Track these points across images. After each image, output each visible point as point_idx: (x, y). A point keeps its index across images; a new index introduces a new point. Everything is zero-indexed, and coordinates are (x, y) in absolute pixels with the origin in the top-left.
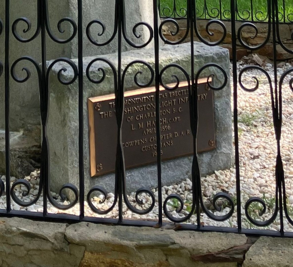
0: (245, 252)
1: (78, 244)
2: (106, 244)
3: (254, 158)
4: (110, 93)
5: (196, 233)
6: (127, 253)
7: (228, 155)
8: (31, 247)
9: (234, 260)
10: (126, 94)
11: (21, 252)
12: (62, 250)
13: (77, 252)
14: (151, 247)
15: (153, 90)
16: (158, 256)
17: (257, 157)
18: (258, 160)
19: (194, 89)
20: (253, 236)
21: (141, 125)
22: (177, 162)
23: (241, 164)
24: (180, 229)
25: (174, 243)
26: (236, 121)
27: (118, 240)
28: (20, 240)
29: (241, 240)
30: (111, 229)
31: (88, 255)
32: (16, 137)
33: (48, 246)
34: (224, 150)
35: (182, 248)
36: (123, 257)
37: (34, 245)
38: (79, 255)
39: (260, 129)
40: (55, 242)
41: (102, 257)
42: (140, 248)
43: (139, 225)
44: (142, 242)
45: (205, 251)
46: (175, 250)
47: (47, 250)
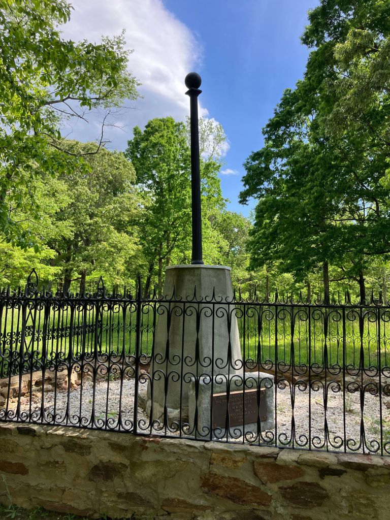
0: (278, 454)
1: (210, 450)
2: (222, 450)
3: (283, 425)
4: (223, 392)
5: (258, 447)
6: (230, 454)
7: (272, 423)
8: (190, 451)
9: (274, 457)
10: (231, 393)
11: (186, 453)
12: (203, 452)
13: (209, 453)
14: (240, 451)
15: (242, 392)
16: (243, 455)
17: (285, 425)
18: (285, 427)
19: (259, 392)
20: (281, 449)
21: (234, 408)
22: (249, 425)
23: (278, 428)
24: (251, 445)
25: (249, 450)
26: (276, 410)
27: (226, 448)
28: (185, 448)
29: (277, 450)
30: (223, 444)
31: (213, 454)
32: (177, 412)
33: (197, 451)
34: (270, 421)
35: (252, 452)
36: (228, 455)
37: (192, 450)
38: (210, 454)
39: (287, 413)
40: (200, 449)
41: (219, 455)
42: (235, 452)
43: (235, 443)
44: (236, 450)
45: (262, 454)
46: (250, 453)
47: (197, 452)
